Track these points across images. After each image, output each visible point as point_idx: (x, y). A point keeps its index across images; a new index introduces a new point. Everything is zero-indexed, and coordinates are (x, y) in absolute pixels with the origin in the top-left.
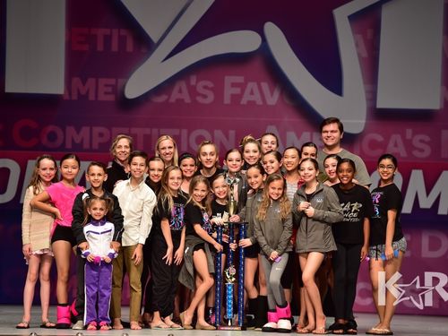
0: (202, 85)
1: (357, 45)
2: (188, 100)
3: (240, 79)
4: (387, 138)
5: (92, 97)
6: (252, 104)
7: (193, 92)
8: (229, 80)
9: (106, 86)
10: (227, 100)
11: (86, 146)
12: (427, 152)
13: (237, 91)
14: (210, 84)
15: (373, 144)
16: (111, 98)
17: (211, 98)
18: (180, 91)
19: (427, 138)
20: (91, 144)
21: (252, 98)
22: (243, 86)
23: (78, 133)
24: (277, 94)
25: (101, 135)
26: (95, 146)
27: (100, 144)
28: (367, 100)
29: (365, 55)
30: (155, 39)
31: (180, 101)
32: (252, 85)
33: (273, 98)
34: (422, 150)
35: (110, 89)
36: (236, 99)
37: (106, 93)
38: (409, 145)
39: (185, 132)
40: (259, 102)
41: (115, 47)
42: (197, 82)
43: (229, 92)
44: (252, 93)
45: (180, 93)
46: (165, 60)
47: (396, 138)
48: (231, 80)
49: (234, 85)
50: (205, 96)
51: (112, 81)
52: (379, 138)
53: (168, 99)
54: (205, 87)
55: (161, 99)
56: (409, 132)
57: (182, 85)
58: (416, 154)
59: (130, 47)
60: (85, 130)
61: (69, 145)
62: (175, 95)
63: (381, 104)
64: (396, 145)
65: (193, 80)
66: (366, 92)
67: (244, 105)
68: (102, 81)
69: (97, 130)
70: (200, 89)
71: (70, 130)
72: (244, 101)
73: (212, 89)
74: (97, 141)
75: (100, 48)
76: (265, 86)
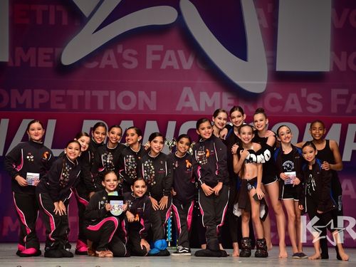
0: (127, 53)
1: (259, 18)
2: (115, 66)
3: (160, 48)
4: (285, 96)
5: (33, 64)
6: (170, 68)
7: (119, 58)
8: (150, 48)
9: (45, 54)
10: (149, 66)
11: (28, 105)
12: (320, 107)
13: (158, 57)
14: (135, 52)
15: (274, 102)
16: (50, 64)
17: (135, 64)
18: (109, 59)
19: (319, 96)
20: (33, 105)
21: (170, 64)
22: (162, 54)
23: (21, 94)
24: (191, 60)
25: (41, 96)
26: (37, 106)
27: (40, 104)
28: (268, 64)
29: (266, 25)
30: (87, 14)
31: (109, 67)
32: (170, 53)
33: (188, 64)
34: (314, 107)
35: (48, 57)
36: (157, 64)
37: (45, 61)
38: (304, 102)
39: (113, 93)
40: (177, 67)
41: (52, 21)
42: (123, 50)
43: (150, 58)
44: (170, 59)
45: (109, 60)
46: (95, 32)
47: (293, 96)
48: (152, 49)
49: (155, 53)
50: (130, 63)
51: (50, 50)
52: (279, 97)
53: (99, 65)
54: (130, 55)
55: (93, 65)
56: (304, 91)
57: (110, 53)
58: (310, 109)
59: (65, 21)
60: (28, 92)
61: (14, 105)
62: (104, 62)
63: (280, 68)
64: (293, 102)
65: (120, 49)
66: (267, 57)
67: (163, 70)
68: (41, 50)
69: (38, 92)
70: (126, 57)
71: (15, 93)
72: (163, 66)
73: (136, 56)
74: (38, 102)
75: (39, 21)
76: (181, 53)
